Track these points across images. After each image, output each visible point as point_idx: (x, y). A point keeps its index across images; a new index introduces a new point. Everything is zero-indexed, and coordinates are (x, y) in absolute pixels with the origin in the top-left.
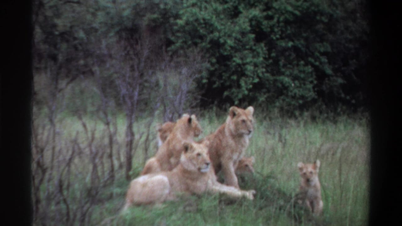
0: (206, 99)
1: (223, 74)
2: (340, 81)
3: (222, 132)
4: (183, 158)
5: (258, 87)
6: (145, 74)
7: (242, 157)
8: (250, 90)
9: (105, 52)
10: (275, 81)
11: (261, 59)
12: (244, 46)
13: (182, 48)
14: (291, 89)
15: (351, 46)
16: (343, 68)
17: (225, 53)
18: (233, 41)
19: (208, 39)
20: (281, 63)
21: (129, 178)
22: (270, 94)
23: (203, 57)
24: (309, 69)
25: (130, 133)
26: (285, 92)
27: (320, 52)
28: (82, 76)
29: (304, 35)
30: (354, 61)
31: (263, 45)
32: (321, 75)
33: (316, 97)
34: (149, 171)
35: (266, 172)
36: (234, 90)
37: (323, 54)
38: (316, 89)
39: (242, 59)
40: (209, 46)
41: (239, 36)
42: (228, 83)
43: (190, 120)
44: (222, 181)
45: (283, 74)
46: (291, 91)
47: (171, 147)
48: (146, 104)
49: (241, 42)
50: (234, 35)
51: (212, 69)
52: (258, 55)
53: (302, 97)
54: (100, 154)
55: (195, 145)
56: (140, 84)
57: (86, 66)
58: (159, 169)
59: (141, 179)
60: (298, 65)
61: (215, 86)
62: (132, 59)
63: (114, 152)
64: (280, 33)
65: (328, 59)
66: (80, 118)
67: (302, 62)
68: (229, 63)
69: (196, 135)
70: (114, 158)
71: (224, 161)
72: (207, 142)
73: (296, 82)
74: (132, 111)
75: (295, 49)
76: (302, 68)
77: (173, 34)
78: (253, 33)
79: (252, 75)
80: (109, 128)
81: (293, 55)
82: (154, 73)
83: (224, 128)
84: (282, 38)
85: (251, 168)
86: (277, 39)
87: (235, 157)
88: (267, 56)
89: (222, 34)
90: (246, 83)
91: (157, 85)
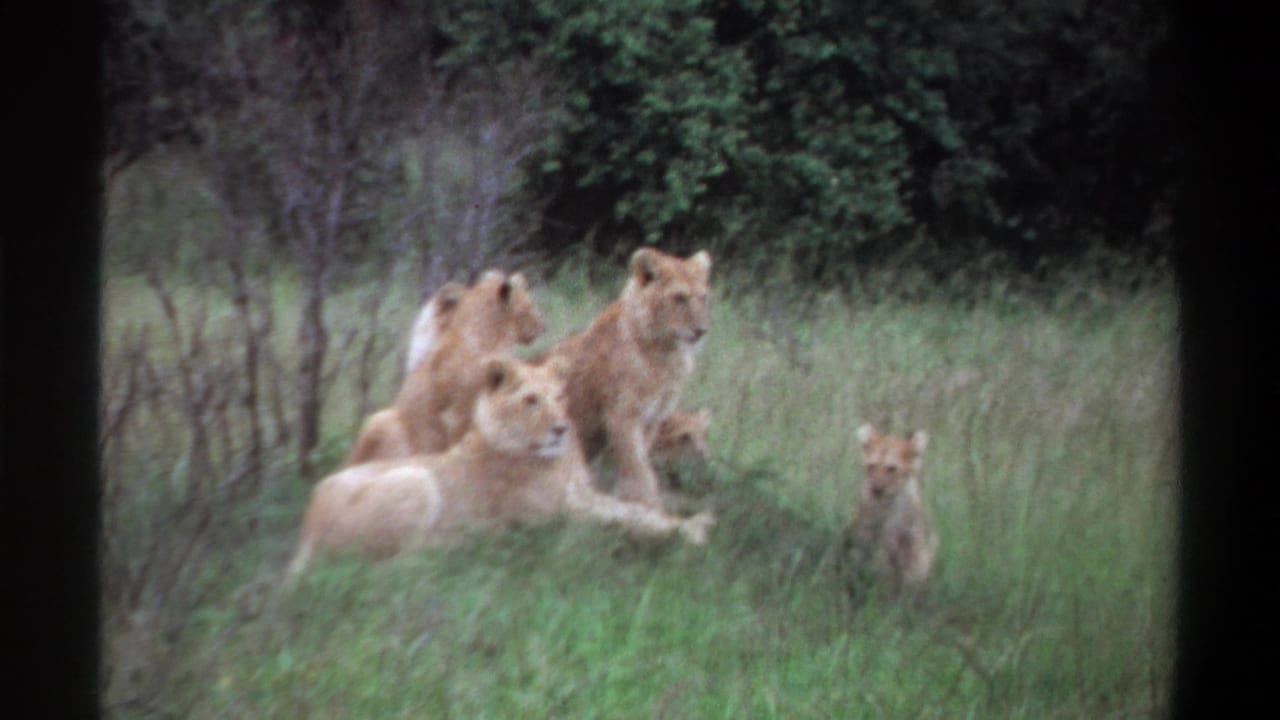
0: (558, 224)
1: (614, 144)
2: (987, 168)
3: (607, 329)
4: (485, 410)
5: (723, 189)
6: (363, 142)
7: (672, 407)
8: (697, 200)
9: (236, 69)
10: (778, 167)
11: (732, 100)
12: (678, 56)
13: (481, 59)
14: (828, 193)
15: (1024, 60)
16: (996, 132)
17: (620, 79)
18: (644, 39)
19: (565, 32)
20: (799, 111)
21: (311, 473)
22: (764, 211)
23: (547, 92)
24: (889, 131)
25: (315, 331)
26: (809, 203)
27: (920, 78)
28: (161, 148)
29: (873, 22)
30: (1032, 107)
31: (739, 53)
32: (925, 153)
33: (909, 220)
34: (372, 450)
35: (749, 458)
36: (644, 196)
37: (933, 84)
38: (909, 195)
39: (671, 96)
40: (566, 54)
41: (663, 25)
42: (626, 175)
43: (504, 291)
44: (605, 484)
45: (803, 146)
46: (830, 202)
47: (444, 376)
48: (365, 238)
49: (670, 41)
50: (647, 19)
51: (576, 127)
52: (723, 86)
53: (867, 221)
54: (219, 395)
55: (523, 371)
56: (349, 175)
57: (174, 114)
58: (403, 447)
59: (350, 478)
60: (850, 119)
61: (586, 181)
62: (318, 95)
63: (263, 388)
64: (797, 14)
65: (949, 99)
66: (154, 282)
67: (866, 110)
68: (631, 110)
69: (526, 340)
70: (263, 407)
71: (612, 420)
72: (562, 362)
73: (847, 173)
74: (321, 262)
75: (843, 66)
76: (862, 129)
77: (454, 15)
78: (709, 16)
79: (706, 151)
80: (245, 312)
81: (838, 89)
82: (388, 140)
83: (614, 319)
84: (803, 32)
85: (700, 444)
86: (790, 34)
87: (650, 408)
88: (753, 90)
89: (610, 15)
90: (685, 176)
91: (400, 176)
